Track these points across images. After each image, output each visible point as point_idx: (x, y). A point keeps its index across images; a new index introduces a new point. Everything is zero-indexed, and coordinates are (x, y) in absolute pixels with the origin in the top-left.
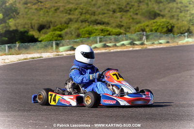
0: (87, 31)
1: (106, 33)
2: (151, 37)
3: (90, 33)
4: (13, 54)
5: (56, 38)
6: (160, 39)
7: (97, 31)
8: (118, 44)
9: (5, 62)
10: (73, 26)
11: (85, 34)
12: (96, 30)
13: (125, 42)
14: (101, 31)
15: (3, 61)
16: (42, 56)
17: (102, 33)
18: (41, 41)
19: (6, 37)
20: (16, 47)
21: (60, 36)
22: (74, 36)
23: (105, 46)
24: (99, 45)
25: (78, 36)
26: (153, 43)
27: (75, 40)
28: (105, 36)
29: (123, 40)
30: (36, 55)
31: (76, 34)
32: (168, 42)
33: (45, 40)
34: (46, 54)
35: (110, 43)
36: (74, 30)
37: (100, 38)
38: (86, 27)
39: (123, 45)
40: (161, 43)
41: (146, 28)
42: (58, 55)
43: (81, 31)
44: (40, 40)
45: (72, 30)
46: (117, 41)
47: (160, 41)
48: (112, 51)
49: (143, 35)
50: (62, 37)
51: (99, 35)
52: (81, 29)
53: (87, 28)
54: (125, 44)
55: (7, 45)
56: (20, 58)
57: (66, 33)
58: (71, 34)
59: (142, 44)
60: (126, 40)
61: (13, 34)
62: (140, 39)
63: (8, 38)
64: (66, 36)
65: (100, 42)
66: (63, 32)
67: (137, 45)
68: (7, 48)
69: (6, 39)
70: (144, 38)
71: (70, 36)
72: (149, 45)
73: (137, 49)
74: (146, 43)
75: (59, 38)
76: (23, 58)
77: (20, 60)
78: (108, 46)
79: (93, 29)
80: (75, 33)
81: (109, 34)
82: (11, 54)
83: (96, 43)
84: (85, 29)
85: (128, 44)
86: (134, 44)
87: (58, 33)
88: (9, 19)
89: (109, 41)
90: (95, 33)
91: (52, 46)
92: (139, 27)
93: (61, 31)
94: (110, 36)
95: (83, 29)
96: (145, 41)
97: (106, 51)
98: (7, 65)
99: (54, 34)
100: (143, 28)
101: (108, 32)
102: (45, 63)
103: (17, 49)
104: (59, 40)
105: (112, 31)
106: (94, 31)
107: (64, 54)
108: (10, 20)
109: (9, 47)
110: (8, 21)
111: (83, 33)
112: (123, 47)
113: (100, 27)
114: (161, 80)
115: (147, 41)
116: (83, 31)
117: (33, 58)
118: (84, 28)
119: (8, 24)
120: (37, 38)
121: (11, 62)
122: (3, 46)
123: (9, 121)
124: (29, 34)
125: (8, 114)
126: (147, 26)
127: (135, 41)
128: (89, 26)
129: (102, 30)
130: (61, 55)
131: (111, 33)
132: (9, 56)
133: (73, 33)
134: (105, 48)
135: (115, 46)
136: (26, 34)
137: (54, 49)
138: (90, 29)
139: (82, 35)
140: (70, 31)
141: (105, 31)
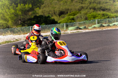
0: (92, 16)
3: (94, 17)
10: (83, 12)
11: (91, 18)
12: (99, 15)
17: (103, 16)
19: (34, 21)
21: (73, 19)
22: (83, 19)
27: (80, 22)
28: (104, 19)
31: (85, 18)
33: (62, 22)
36: (83, 15)
37: (98, 21)
38: (91, 12)
44: (59, 22)
45: (82, 15)
50: (75, 20)
51: (101, 18)
52: (88, 14)
53: (92, 14)
54: (116, 24)
57: (78, 17)
58: (81, 18)
60: (117, 22)
63: (36, 21)
64: (77, 19)
69: (35, 22)
71: (80, 19)
75: (72, 21)
80: (84, 17)
81: (109, 18)
83: (96, 24)
84: (91, 14)
87: (71, 17)
88: (36, 7)
90: (98, 16)
93: (74, 16)
94: (108, 19)
95: (89, 14)
99: (69, 18)
101: (108, 16)
105: (110, 15)
106: (98, 15)
107: (69, 33)
108: (37, 9)
110: (35, 9)
111: (90, 17)
116: (89, 16)
118: (90, 13)
119: (36, 11)
120: (57, 21)
124: (51, 18)
128: (94, 12)
129: (103, 15)
130: (67, 33)
131: (110, 17)
133: (82, 17)
136: (49, 18)
137: (65, 29)
138: (95, 14)
139: (89, 18)
140: (80, 16)
141: (105, 15)
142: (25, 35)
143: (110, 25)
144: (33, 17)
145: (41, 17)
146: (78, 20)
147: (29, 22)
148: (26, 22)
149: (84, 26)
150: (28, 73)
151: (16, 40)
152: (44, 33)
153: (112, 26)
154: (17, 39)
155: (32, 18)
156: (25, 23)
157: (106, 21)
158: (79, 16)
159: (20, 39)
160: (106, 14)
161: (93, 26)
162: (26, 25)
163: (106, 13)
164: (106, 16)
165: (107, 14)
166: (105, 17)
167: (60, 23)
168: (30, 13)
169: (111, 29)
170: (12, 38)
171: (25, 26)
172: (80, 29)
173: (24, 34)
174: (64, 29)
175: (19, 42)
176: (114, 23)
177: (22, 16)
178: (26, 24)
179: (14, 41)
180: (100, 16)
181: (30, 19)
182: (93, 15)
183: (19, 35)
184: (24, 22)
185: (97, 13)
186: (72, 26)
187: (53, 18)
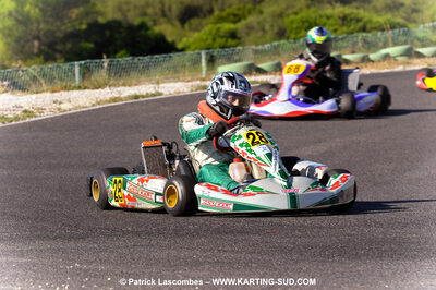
0: (303, 22)
4: (86, 89)
7: (331, 21)
9: (59, 109)
11: (298, 29)
12: (328, 18)
13: (392, 50)
14: (340, 22)
15: (57, 105)
16: (160, 91)
17: (343, 25)
19: (87, 40)
20: (101, 67)
21: (233, 35)
22: (268, 36)
25: (281, 34)
27: (260, 47)
30: (145, 89)
31: (276, 29)
33: (192, 47)
34: (172, 84)
35: (353, 52)
36: (270, 19)
38: (301, 9)
39: (387, 56)
43: (287, 21)
44: (179, 46)
45: (265, 20)
50: (239, 39)
51: (335, 31)
52: (288, 16)
53: (304, 15)
54: (392, 54)
55: (77, 63)
56: (102, 98)
57: (250, 28)
58: (263, 30)
60: (395, 44)
61: (107, 33)
63: (96, 43)
64: (248, 34)
66: (240, 26)
68: (77, 70)
69: (91, 45)
71: (260, 34)
73: (417, 68)
75: (230, 40)
76: (108, 97)
79: (321, 17)
80: (272, 26)
81: (364, 29)
84: (299, 17)
85: (401, 55)
87: (228, 26)
93: (235, 22)
94: (364, 34)
95: (293, 17)
98: (62, 116)
99: (218, 30)
101: (361, 24)
103: (104, 72)
104: (229, 47)
105: (370, 21)
106: (324, 20)
109: (86, 72)
111: (295, 26)
113: (339, 10)
116: (292, 22)
117: (136, 97)
118: (296, 14)
120: (174, 43)
121: (76, 107)
124: (149, 32)
128: (308, 7)
129: (344, 19)
131: (368, 26)
132: (75, 93)
133: (267, 27)
135: (365, 60)
136: (143, 32)
137: (204, 72)
138: (313, 16)
139: (291, 31)
140: (259, 23)
141: (351, 20)
142: (56, 94)
143: (372, 56)
144: (84, 27)
145: (114, 26)
146: (251, 38)
147: (69, 45)
148: (59, 47)
149: (276, 62)
150: (70, 238)
151: (25, 111)
152: (127, 88)
153: (379, 61)
154: (27, 108)
155: (80, 30)
156: (55, 51)
157: (355, 44)
158: (255, 24)
159: (41, 110)
160: (353, 16)
162: (58, 55)
163: (355, 11)
164: (354, 22)
165: (359, 16)
166: (352, 27)
167: (183, 50)
168: (75, 12)
169: (374, 71)
170: (11, 106)
171: (54, 60)
172: (261, 71)
173: (53, 92)
174: (201, 71)
175: (33, 119)
176: (384, 51)
177: (46, 22)
178: (60, 52)
179: (17, 118)
180: (332, 25)
181: (75, 36)
182: (307, 21)
183: (34, 96)
184: (52, 45)
185: (321, 12)
186: (230, 60)
187: (157, 29)
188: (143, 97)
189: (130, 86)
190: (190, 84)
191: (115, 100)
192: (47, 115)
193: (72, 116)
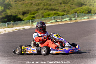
0: (47, 14)
1: (57, 15)
2: (80, 16)
3: (49, 15)
4: (10, 28)
5: (31, 18)
6: (84, 17)
7: (52, 14)
8: (63, 20)
9: (6, 32)
10: (40, 12)
11: (46, 16)
12: (52, 13)
14: (54, 14)
15: (5, 31)
16: (24, 28)
17: (55, 15)
18: (24, 20)
19: (6, 19)
20: (11, 24)
21: (34, 17)
22: (41, 17)
23: (57, 21)
24: (53, 21)
25: (43, 17)
26: (81, 19)
27: (41, 19)
29: (65, 18)
30: (21, 27)
31: (42, 16)
32: (88, 18)
33: (26, 20)
34: (26, 26)
35: (59, 20)
37: (54, 18)
39: (66, 20)
40: (85, 19)
41: (77, 11)
42: (33, 27)
46: (63, 18)
47: (85, 18)
48: (60, 24)
49: (76, 15)
51: (53, 16)
52: (44, 13)
53: (47, 13)
55: (6, 23)
57: (37, 16)
58: (39, 16)
59: (76, 20)
60: (67, 18)
61: (9, 17)
62: (75, 17)
64: (37, 17)
65: (54, 19)
66: (35, 15)
67: (73, 20)
68: (6, 24)
70: (76, 16)
71: (39, 17)
72: (79, 20)
73: (73, 22)
74: (77, 19)
77: (13, 30)
78: (58, 21)
79: (51, 13)
80: (41, 15)
82: (9, 28)
83: (52, 20)
85: (68, 20)
86: (71, 20)
87: (32, 16)
89: (58, 19)
90: (51, 15)
91: (30, 22)
92: (74, 11)
94: (59, 16)
95: (45, 13)
96: (77, 18)
97: (57, 24)
99: (31, 16)
100: (75, 11)
101: (58, 14)
102: (26, 31)
103: (12, 25)
104: (33, 19)
106: (51, 14)
109: (8, 24)
111: (46, 15)
112: (66, 22)
113: (54, 12)
114: (85, 38)
115: (78, 18)
116: (45, 14)
117: (20, 29)
118: (46, 13)
120: (22, 19)
121: (9, 31)
122: (4, 24)
123: (8, 62)
124: (18, 17)
125: (8, 58)
126: (78, 10)
127: (72, 18)
128: (48, 11)
129: (55, 14)
131: (60, 15)
132: (8, 29)
133: (40, 15)
134: (57, 23)
135: (62, 21)
136: (16, 17)
138: (49, 13)
144: (5, 16)
146: (37, 18)
147: (2, 20)
159: (2, 32)
161: (51, 21)
163: (57, 12)
173: (4, 28)
175: (1, 34)
181: (3, 18)
185: (51, 12)
188: (21, 29)
189: (18, 27)
190: (30, 26)
191: (16, 30)
192: (3, 33)
193: (8, 33)
